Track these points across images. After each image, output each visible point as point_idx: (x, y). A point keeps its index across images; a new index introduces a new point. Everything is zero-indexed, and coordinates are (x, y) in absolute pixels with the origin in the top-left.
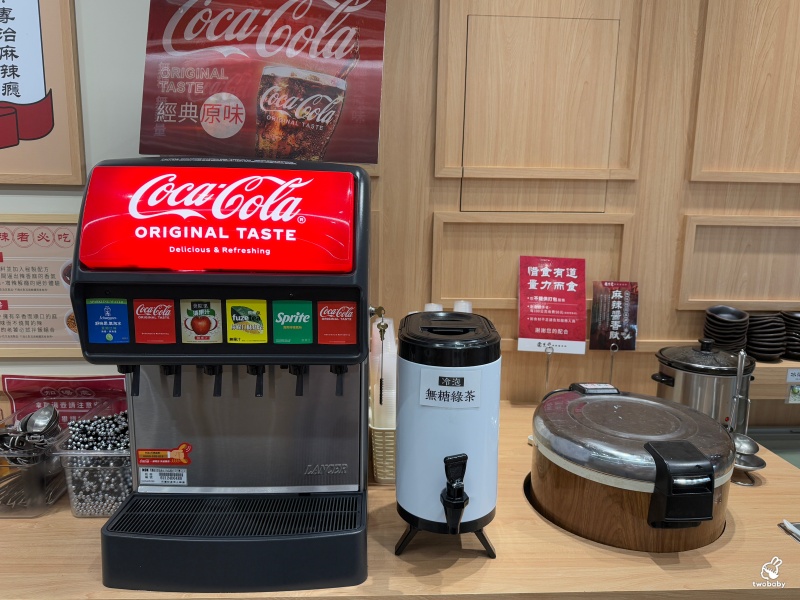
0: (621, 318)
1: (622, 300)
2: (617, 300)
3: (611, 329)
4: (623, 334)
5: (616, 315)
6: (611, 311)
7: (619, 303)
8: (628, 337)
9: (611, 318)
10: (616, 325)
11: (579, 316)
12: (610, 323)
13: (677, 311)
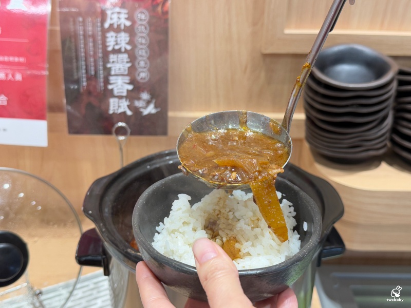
0: (132, 71)
1: (130, 31)
2: (118, 30)
3: (111, 93)
4: (138, 104)
5: (119, 64)
6: (106, 54)
7: (124, 38)
8: (151, 109)
9: (108, 72)
10: (120, 85)
11: (29, 65)
12: (107, 82)
13: (266, 56)
